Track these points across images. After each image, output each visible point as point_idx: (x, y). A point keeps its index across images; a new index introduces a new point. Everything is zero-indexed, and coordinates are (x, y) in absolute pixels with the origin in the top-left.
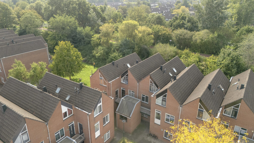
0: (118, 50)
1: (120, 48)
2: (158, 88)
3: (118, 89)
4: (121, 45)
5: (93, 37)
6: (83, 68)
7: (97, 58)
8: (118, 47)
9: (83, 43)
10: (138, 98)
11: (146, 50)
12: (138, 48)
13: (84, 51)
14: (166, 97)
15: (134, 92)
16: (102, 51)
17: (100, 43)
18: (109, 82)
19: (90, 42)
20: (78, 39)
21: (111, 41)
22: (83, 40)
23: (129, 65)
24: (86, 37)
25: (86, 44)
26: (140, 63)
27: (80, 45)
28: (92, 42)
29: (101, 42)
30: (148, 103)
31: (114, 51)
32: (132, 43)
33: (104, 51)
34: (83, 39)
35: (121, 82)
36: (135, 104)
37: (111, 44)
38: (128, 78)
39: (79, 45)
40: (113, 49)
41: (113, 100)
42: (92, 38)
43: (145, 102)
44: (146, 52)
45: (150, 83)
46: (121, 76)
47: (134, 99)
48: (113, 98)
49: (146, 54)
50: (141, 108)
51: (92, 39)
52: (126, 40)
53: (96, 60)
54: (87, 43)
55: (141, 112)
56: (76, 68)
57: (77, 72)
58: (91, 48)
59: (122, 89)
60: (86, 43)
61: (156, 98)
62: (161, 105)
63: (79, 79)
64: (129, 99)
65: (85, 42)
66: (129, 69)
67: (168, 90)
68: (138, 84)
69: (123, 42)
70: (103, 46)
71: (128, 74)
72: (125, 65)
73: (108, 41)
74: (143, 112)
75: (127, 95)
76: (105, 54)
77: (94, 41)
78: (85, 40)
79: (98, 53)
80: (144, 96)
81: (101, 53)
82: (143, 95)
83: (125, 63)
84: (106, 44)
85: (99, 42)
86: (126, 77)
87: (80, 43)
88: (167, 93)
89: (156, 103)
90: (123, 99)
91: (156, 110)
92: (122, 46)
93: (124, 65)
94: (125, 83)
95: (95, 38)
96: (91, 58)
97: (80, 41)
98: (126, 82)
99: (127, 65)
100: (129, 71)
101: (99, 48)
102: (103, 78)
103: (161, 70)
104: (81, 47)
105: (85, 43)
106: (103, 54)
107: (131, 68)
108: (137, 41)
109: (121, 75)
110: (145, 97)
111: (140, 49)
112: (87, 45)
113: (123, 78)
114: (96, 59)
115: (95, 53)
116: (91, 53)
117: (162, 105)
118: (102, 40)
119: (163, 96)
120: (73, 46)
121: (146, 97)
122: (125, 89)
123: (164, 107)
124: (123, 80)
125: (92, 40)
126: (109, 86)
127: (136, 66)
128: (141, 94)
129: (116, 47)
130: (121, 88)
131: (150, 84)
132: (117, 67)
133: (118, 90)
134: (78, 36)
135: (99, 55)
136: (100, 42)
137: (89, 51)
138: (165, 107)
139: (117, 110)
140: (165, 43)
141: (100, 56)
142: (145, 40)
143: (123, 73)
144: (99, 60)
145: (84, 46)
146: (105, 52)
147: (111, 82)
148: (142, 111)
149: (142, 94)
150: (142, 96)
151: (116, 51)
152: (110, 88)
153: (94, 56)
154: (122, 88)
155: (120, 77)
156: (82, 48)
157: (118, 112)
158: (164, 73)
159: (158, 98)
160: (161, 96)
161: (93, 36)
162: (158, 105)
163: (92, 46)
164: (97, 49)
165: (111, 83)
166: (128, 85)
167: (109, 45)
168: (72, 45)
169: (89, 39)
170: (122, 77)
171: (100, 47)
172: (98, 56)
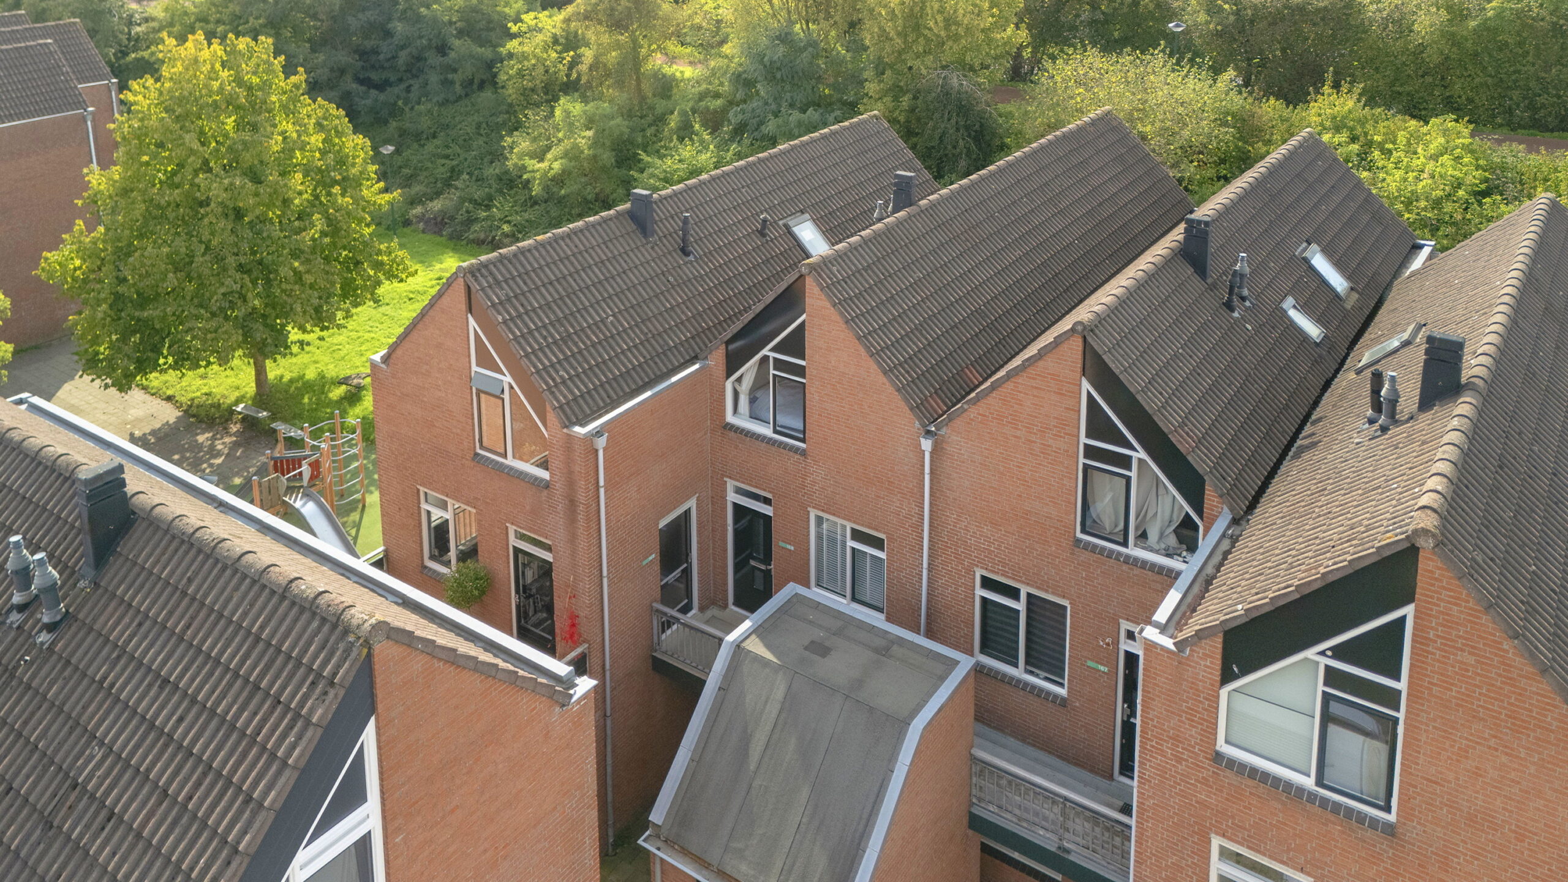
0: (714, 122)
1: (731, 103)
2: (1195, 497)
3: (692, 503)
4: (743, 81)
5: (514, 29)
6: (391, 276)
7: (536, 190)
8: (717, 95)
9: (434, 78)
10: (930, 634)
11: (963, 107)
12: (888, 99)
13: (437, 142)
14: (1397, 677)
15: (878, 544)
16: (584, 138)
17: (574, 75)
18: (577, 429)
19: (495, 75)
20: (403, 48)
21: (657, 61)
22: (434, 59)
23: (808, 234)
24: (461, 33)
25: (458, 87)
26: (933, 205)
27: (413, 96)
28: (508, 72)
29: (583, 68)
30: (1063, 692)
31: (685, 132)
32: (836, 63)
33: (601, 132)
34: (443, 49)
35: (730, 418)
36: (905, 723)
37: (666, 86)
38: (800, 371)
39: (407, 101)
40: (674, 121)
41: (591, 719)
42: (514, 36)
43: (1018, 672)
44: (967, 128)
45: (1084, 439)
46: (728, 356)
47: (886, 648)
48: (585, 684)
49: (961, 143)
50: (975, 760)
51: (512, 45)
52: (784, 38)
53: (526, 216)
54: (471, 82)
55: (976, 823)
56: (309, 279)
57: (322, 318)
58: (500, 120)
59: (732, 497)
60: (457, 77)
61: (1227, 677)
62: (1309, 782)
63: (345, 381)
64: (821, 649)
65: (455, 71)
66: (813, 268)
67: (1429, 566)
68: (927, 445)
69: (760, 57)
70: (600, 97)
71: (803, 324)
72: (771, 233)
73: (633, 60)
74: (1007, 822)
75: (792, 589)
76: (607, 157)
77: (524, 57)
78: (453, 55)
79: (549, 156)
80: (1014, 594)
81: (573, 155)
82: (987, 583)
83: (771, 209)
84: (620, 84)
85: (563, 68)
86: (779, 365)
87: (416, 84)
88: (1409, 610)
89: (1222, 746)
90: (738, 646)
91: (1216, 842)
92: (749, 84)
93: (762, 233)
94: (767, 431)
95: (540, 38)
96: (490, 198)
97: (416, 66)
98: (783, 420)
99: (788, 228)
100: (814, 296)
101: (558, 112)
102: (508, 379)
103: (1190, 271)
104: (420, 114)
105: (452, 83)
106: (595, 157)
107: (840, 257)
108: (884, 36)
109: (728, 334)
110: (1021, 606)
111: (906, 101)
112: (467, 95)
113: (750, 370)
114: (535, 203)
115: (521, 156)
116: (497, 155)
117: (1320, 783)
118: (588, 55)
119: (1338, 652)
120: (299, 77)
121: (1029, 610)
122: (767, 501)
123: (1361, 818)
124: (753, 401)
125: (511, 55)
126: (571, 472)
127: (889, 229)
128: (970, 572)
129: (702, 96)
130: (730, 484)
131: (1090, 452)
132: (685, 252)
133: (687, 513)
134: (399, 27)
135: (557, 166)
136: (573, 65)
137: (481, 141)
138: (1389, 830)
139: (657, 816)
140: (1134, 49)
141: (559, 180)
142: (949, 22)
143: (748, 316)
144: (553, 214)
145: (442, 104)
146: (608, 143)
147: (598, 433)
148: (989, 813)
149: (979, 573)
150: (980, 592)
151: (697, 127)
152: (581, 497)
153: (512, 182)
154: (739, 491)
155: (717, 359)
156: (425, 123)
157: (669, 843)
158: (1229, 306)
159: (1245, 671)
160: (1311, 653)
161: (517, 20)
162: (1265, 777)
163: (511, 105)
164: (546, 118)
165: (601, 443)
166: (803, 453)
167: (647, 88)
168: (289, 70)
169: (486, 52)
170: (733, 363)
171: (568, 107)
172: (546, 173)
